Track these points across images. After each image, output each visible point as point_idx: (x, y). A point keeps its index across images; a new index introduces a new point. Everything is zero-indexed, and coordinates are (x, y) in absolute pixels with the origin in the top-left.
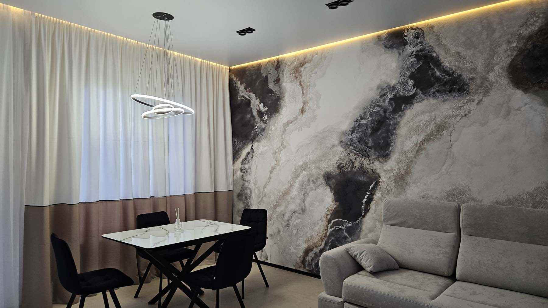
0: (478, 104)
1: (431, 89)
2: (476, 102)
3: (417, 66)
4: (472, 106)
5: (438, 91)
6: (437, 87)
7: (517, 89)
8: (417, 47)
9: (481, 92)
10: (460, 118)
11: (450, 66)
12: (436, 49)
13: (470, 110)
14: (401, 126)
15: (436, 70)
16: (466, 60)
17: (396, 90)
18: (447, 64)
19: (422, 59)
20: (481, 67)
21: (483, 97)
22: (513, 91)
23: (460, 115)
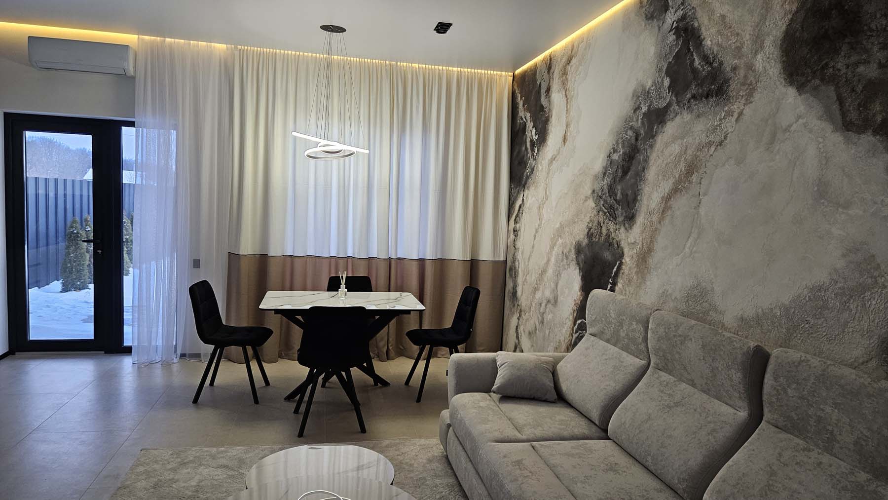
0: (737, 120)
1: (686, 93)
2: (736, 115)
3: (675, 50)
4: (729, 124)
5: (694, 97)
6: (693, 89)
7: (791, 85)
8: (678, 13)
9: (742, 96)
10: (714, 149)
11: (711, 45)
12: (699, 13)
13: (727, 133)
14: (650, 164)
15: (695, 56)
16: (731, 32)
17: (651, 97)
18: (709, 43)
19: (682, 35)
20: (748, 42)
21: (745, 105)
22: (784, 90)
23: (714, 144)
